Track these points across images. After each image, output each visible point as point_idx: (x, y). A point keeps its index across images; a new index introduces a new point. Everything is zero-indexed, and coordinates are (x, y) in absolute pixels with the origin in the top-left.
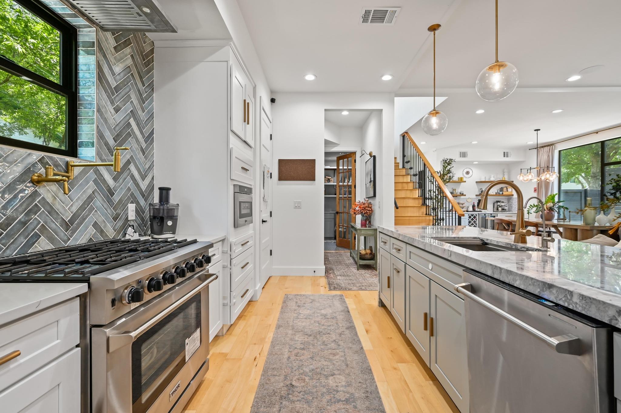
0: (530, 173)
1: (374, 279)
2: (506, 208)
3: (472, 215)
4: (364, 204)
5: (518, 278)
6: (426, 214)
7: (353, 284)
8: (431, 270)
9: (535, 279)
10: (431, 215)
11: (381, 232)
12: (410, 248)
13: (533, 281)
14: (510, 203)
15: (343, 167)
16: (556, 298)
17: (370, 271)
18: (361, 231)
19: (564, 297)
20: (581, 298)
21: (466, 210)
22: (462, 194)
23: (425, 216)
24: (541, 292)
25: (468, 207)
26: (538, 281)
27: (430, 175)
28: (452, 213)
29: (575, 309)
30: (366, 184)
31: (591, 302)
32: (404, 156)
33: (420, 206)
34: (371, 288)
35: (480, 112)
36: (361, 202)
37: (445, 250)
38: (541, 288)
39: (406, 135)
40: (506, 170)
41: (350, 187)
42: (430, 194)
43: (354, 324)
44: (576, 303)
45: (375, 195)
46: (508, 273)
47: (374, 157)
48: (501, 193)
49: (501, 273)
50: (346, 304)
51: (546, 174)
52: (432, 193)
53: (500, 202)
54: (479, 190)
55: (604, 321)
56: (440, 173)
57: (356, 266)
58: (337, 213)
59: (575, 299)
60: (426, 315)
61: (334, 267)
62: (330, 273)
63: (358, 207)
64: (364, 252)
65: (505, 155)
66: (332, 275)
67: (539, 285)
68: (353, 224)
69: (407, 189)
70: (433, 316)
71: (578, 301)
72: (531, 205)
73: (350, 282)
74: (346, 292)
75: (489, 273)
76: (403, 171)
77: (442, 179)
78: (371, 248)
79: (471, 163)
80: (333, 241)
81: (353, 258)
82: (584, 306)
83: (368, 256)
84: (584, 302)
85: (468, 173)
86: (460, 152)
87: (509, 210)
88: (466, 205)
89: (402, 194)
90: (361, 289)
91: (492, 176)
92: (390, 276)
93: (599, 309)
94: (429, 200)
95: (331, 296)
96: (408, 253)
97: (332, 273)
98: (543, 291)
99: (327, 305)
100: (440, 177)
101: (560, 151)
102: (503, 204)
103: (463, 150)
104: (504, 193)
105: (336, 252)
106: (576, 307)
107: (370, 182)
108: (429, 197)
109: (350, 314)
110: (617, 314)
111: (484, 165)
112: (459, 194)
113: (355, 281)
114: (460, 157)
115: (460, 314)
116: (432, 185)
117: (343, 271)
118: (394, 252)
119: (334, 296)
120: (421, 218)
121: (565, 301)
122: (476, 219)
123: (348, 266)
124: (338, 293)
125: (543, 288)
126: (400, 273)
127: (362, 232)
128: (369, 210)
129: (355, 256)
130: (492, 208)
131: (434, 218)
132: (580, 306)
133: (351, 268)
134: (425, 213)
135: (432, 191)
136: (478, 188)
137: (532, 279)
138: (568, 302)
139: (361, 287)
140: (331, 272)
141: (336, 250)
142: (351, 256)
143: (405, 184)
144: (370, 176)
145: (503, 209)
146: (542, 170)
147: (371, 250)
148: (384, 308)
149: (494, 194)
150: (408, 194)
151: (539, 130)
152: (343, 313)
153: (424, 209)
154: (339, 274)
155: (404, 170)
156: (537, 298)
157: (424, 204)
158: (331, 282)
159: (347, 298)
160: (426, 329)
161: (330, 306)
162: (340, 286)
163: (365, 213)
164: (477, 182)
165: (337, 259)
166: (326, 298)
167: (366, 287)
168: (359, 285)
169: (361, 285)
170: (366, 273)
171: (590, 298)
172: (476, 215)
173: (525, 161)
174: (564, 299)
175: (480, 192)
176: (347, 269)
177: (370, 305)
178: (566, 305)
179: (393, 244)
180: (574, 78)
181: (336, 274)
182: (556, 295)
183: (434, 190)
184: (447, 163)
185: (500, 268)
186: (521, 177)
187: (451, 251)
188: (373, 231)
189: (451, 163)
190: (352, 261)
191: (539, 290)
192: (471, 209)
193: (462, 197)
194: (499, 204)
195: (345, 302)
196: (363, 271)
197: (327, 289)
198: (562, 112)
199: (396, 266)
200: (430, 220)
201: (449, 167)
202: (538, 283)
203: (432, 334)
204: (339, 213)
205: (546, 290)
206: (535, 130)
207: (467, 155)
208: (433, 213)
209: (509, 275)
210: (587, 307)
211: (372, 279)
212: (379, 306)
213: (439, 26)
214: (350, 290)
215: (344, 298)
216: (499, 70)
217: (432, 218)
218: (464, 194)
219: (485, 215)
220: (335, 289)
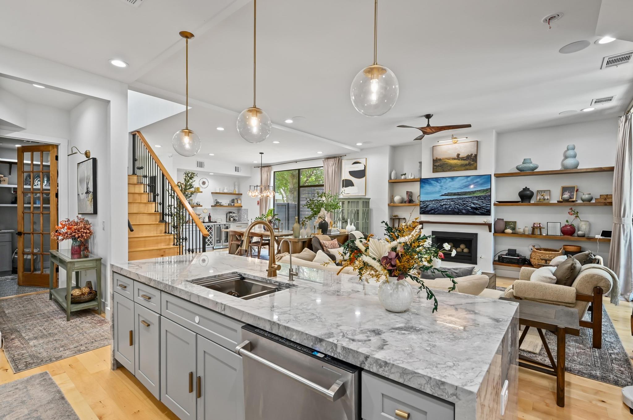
0: (257, 190)
1: (98, 330)
2: (237, 218)
3: (208, 226)
4: (77, 224)
5: (294, 333)
6: (166, 232)
7: (63, 346)
8: (198, 324)
9: (309, 335)
10: (171, 233)
11: (116, 272)
12: (165, 297)
13: (307, 336)
14: (240, 214)
15: (32, 161)
16: (325, 349)
17: (89, 317)
18: (74, 265)
19: (331, 348)
20: (343, 349)
21: (202, 221)
22: (199, 205)
23: (163, 234)
24: (314, 345)
25: (204, 218)
26: (311, 336)
27: (170, 188)
28: (189, 225)
29: (338, 358)
30: (78, 195)
31: (349, 352)
32: (134, 160)
33: (158, 223)
34: (96, 344)
35: (220, 129)
36: (71, 220)
37: (217, 303)
38: (314, 342)
39: (137, 134)
40: (236, 184)
41: (46, 193)
42: (170, 209)
43: (76, 415)
44: (340, 353)
45: (95, 212)
46: (286, 329)
47: (95, 161)
48: (233, 204)
49: (279, 328)
50: (56, 386)
51: (268, 192)
52: (173, 209)
53: (232, 213)
54: (214, 201)
55: (357, 365)
56: (182, 187)
57: (63, 315)
58: (20, 234)
59: (339, 350)
60: (191, 375)
61: (19, 326)
62: (13, 339)
63: (66, 228)
64: (78, 292)
65: (237, 169)
66: (17, 343)
67: (312, 339)
68: (54, 252)
69: (139, 201)
70: (200, 374)
71: (340, 352)
72: (256, 218)
73: (57, 345)
74: (51, 365)
75: (268, 329)
76: (133, 178)
77: (184, 193)
78: (89, 284)
79: (207, 174)
80: (10, 277)
81: (56, 301)
82: (345, 355)
83: (86, 297)
84: (344, 352)
85: (204, 183)
86: (197, 162)
87: (239, 220)
88: (202, 216)
89: (135, 209)
90: (80, 351)
91: (226, 188)
92: (133, 329)
93: (354, 357)
94: (169, 216)
95: (22, 382)
96: (164, 303)
97: (16, 337)
98: (315, 344)
99: (15, 404)
100: (181, 190)
101: (274, 172)
102: (234, 215)
103: (200, 160)
104: (235, 204)
105: (19, 297)
106: (339, 356)
107: (87, 192)
108: (169, 213)
109: (66, 402)
110: (365, 360)
111: (218, 177)
112: (195, 204)
113: (65, 341)
114: (198, 166)
115: (235, 370)
116: (173, 200)
117: (40, 328)
118: (140, 300)
119: (28, 381)
120: (159, 238)
121: (332, 352)
122: (212, 231)
123: (47, 317)
124: (36, 371)
125: (315, 342)
126: (151, 326)
127: (76, 266)
128: (86, 233)
129: (60, 300)
130: (226, 218)
131: (176, 237)
132: (342, 355)
133: (55, 320)
134: (164, 231)
135: (173, 207)
136: (213, 199)
137: (307, 334)
138: (334, 353)
139: (79, 348)
140: (13, 337)
141: (18, 293)
142: (51, 299)
143: (137, 195)
144: (87, 184)
145: (234, 220)
146: (263, 188)
147: (90, 288)
148: (121, 370)
149: (227, 205)
150: (142, 209)
151: (263, 153)
152: (52, 405)
153: (162, 227)
154: (31, 336)
155: (135, 177)
156: (310, 352)
157: (162, 220)
158: (16, 356)
159: (56, 374)
160: (191, 390)
161: (23, 402)
162: (38, 358)
163: (79, 237)
164: (212, 193)
165: (22, 309)
166: (11, 389)
167: (87, 345)
168: (75, 345)
169: (77, 344)
170: (82, 322)
171: (349, 349)
172: (212, 226)
173: (250, 177)
174: (331, 350)
175: (215, 203)
176: (46, 324)
177: (97, 373)
178: (332, 355)
179: (139, 289)
180: (289, 121)
181: (27, 338)
182: (325, 347)
183: (176, 206)
184: (189, 176)
185: (278, 324)
186: (250, 192)
187: (225, 305)
188: (95, 261)
189: (193, 178)
190: (55, 307)
191: (312, 344)
192: (207, 220)
193: (199, 208)
194: (231, 214)
195: (53, 383)
196: (78, 319)
197: (11, 371)
198: (278, 143)
199: (142, 317)
200: (170, 239)
201: (191, 181)
202: (311, 338)
203: (199, 395)
204: (24, 234)
205: (318, 343)
206: (260, 153)
207: (204, 165)
208: (174, 231)
209: (287, 331)
210: (347, 356)
211: (95, 330)
212: (113, 370)
213: (192, 35)
214: (58, 358)
215: (51, 376)
216: (257, 115)
217: (172, 237)
218: (201, 205)
219: (220, 225)
220: (28, 366)
